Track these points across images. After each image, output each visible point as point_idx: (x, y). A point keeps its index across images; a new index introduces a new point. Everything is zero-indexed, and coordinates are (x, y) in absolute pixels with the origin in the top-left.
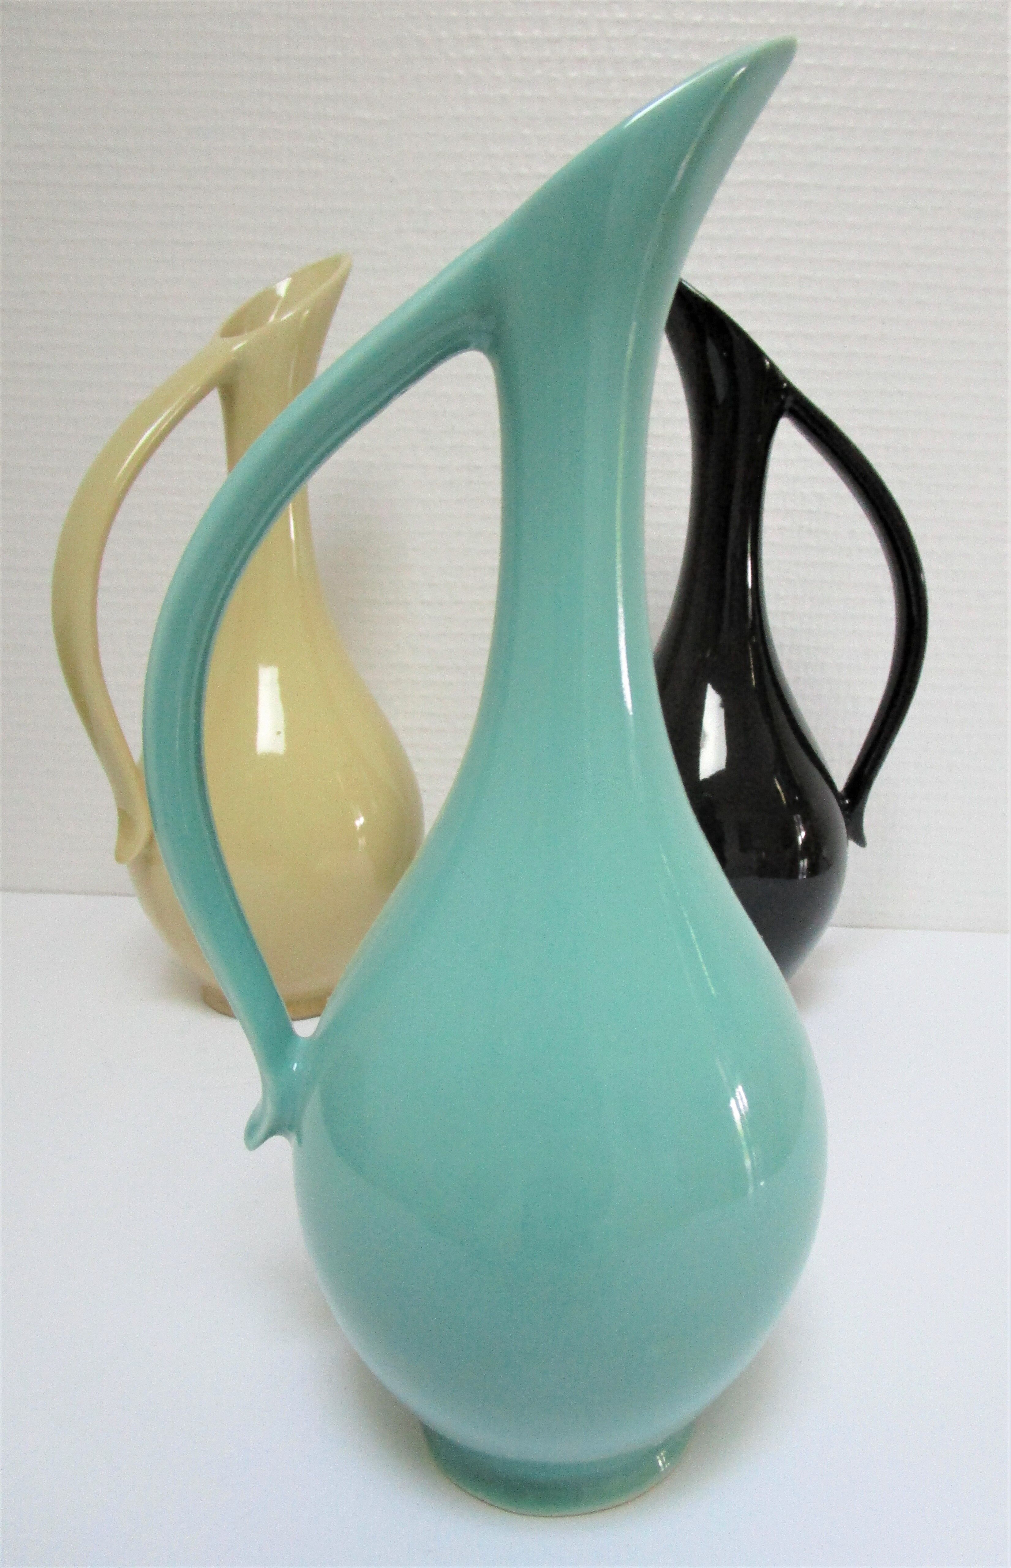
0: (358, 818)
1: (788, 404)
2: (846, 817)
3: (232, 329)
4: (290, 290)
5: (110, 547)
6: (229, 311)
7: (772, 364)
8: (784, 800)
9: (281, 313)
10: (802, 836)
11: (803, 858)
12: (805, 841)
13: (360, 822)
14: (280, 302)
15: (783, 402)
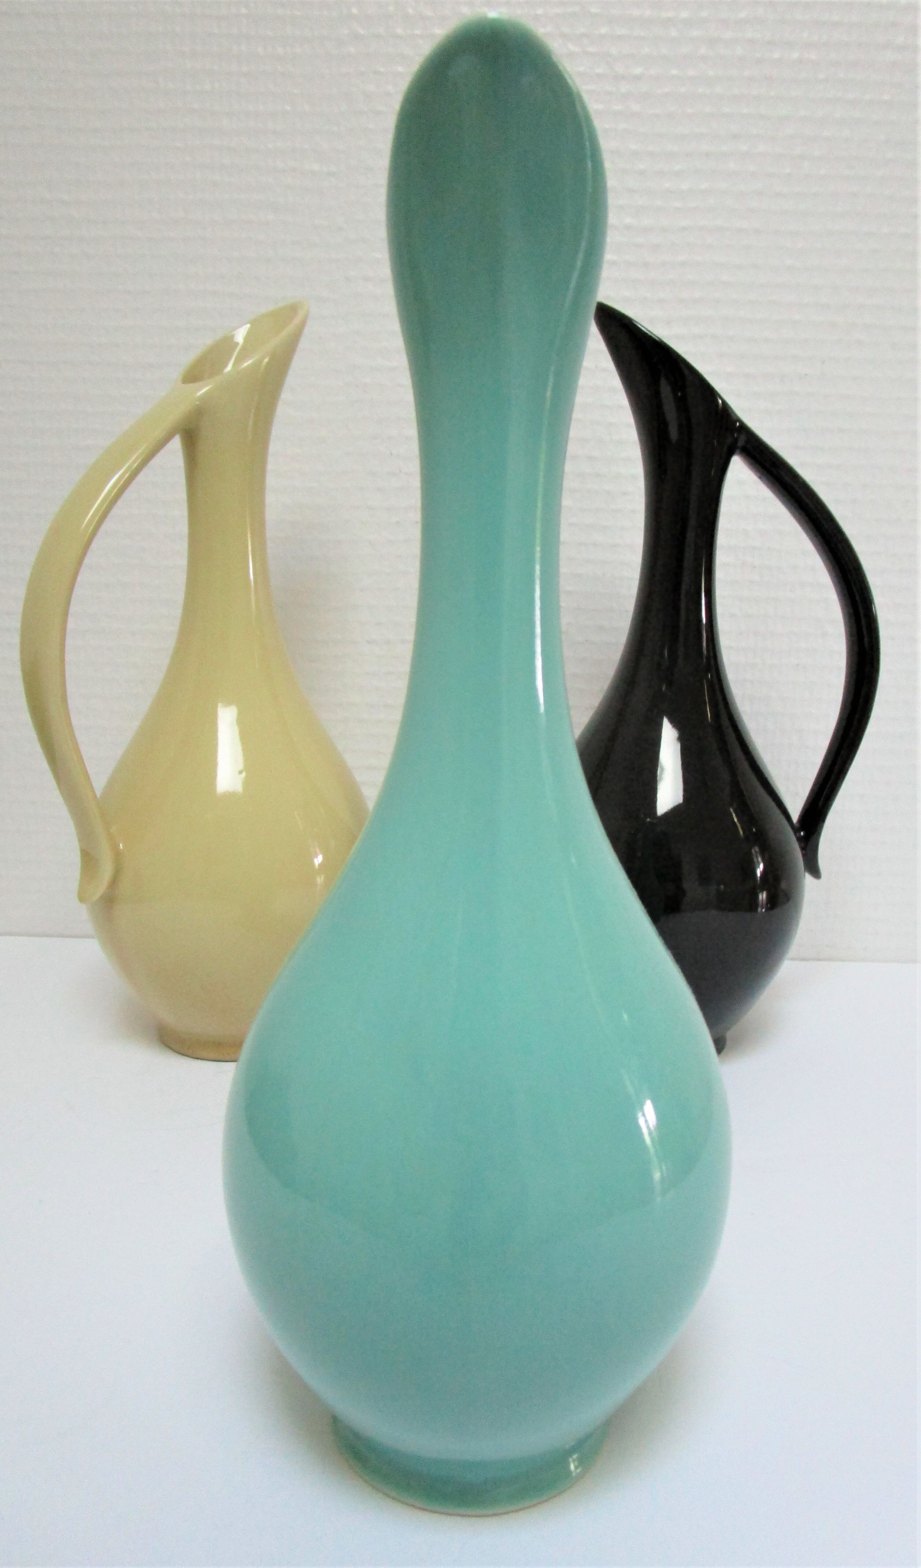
0: (317, 857)
1: (741, 443)
2: (803, 849)
3: (193, 376)
4: (247, 339)
5: (78, 591)
6: (188, 359)
7: (724, 402)
8: (741, 832)
9: (239, 360)
10: (760, 870)
11: (762, 891)
12: (764, 873)
13: (319, 860)
14: (237, 350)
15: (736, 440)
